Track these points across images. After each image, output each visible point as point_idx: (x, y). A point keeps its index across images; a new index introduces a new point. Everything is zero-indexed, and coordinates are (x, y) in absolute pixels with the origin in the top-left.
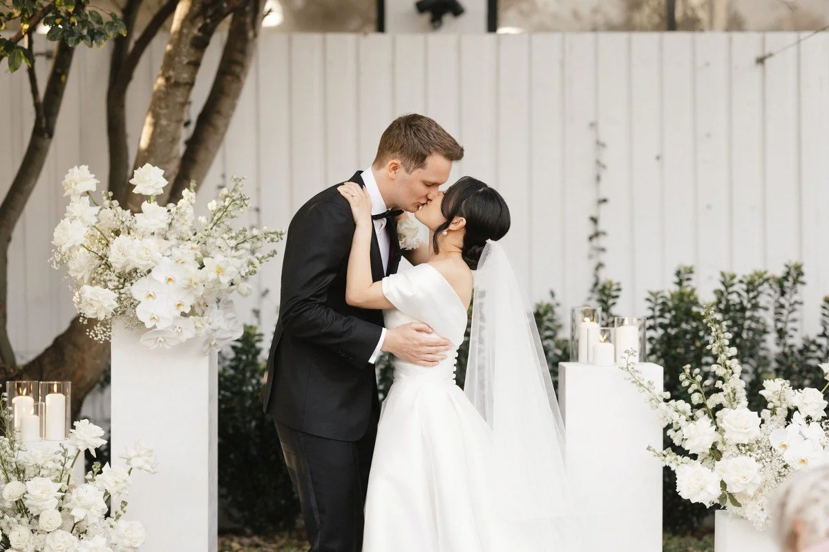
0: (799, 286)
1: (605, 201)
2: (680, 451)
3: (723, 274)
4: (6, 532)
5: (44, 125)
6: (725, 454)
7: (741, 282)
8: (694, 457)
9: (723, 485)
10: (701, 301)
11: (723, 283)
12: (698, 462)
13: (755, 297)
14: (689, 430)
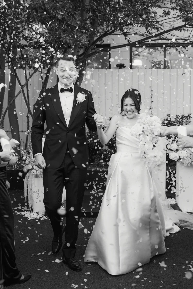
0: (191, 118)
1: (153, 102)
2: (170, 150)
3: (176, 115)
4: (33, 166)
5: (44, 86)
6: (179, 150)
7: (180, 117)
8: (173, 151)
9: (179, 157)
10: (172, 121)
11: (176, 117)
12: (174, 152)
13: (182, 120)
14: (172, 145)
